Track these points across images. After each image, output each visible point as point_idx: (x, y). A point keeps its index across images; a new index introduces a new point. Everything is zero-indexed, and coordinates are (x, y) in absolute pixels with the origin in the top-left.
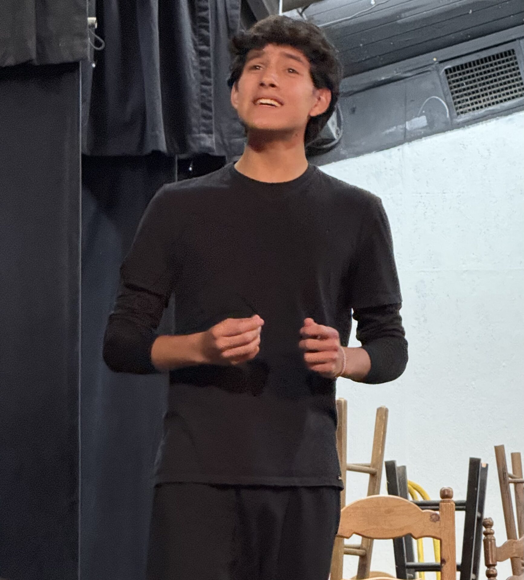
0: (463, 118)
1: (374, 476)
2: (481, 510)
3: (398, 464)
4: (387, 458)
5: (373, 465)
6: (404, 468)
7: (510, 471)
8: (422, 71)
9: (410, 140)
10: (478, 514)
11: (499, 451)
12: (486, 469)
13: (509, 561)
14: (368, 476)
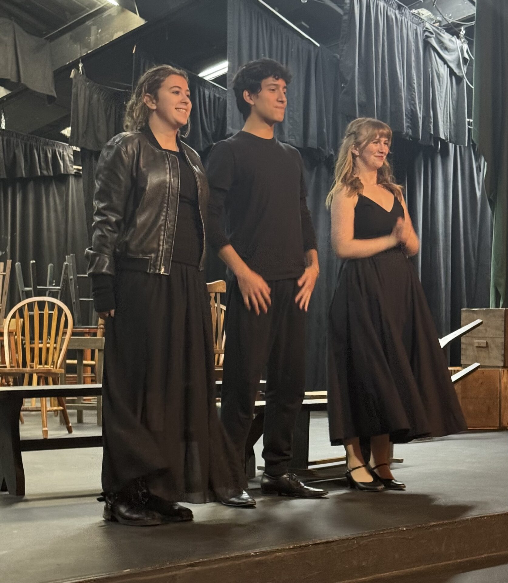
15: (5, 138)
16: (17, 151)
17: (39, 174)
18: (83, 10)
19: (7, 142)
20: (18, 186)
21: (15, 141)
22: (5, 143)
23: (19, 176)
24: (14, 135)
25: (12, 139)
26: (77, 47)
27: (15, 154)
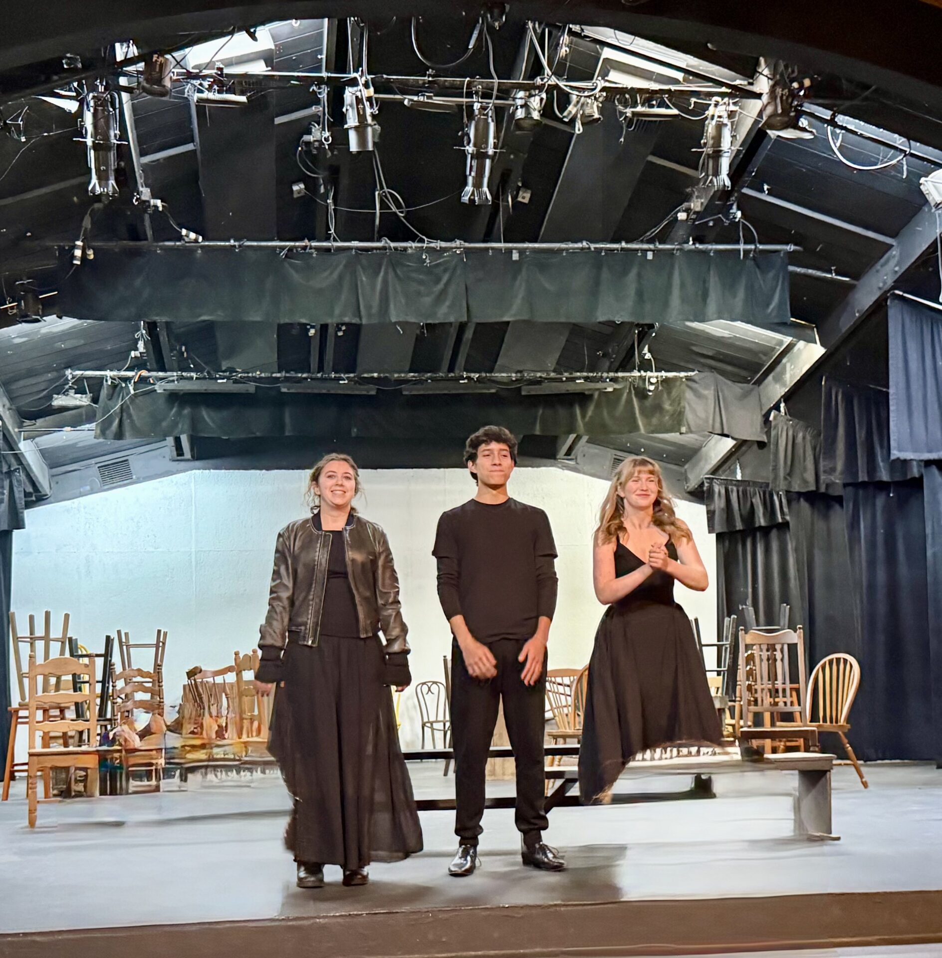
0: (106, 487)
1: (63, 643)
2: (111, 657)
3: (74, 638)
4: (68, 636)
5: (62, 638)
6: (76, 639)
7: (124, 640)
8: (88, 466)
9: (82, 496)
10: (109, 659)
11: (119, 632)
12: (113, 640)
13: (123, 680)
14: (60, 643)
15: (741, 489)
16: (754, 500)
17: (780, 520)
18: (773, 349)
19: (743, 493)
20: (758, 535)
21: (752, 490)
22: (740, 493)
23: (757, 525)
24: (751, 484)
25: (748, 488)
26: (778, 386)
27: (752, 504)
